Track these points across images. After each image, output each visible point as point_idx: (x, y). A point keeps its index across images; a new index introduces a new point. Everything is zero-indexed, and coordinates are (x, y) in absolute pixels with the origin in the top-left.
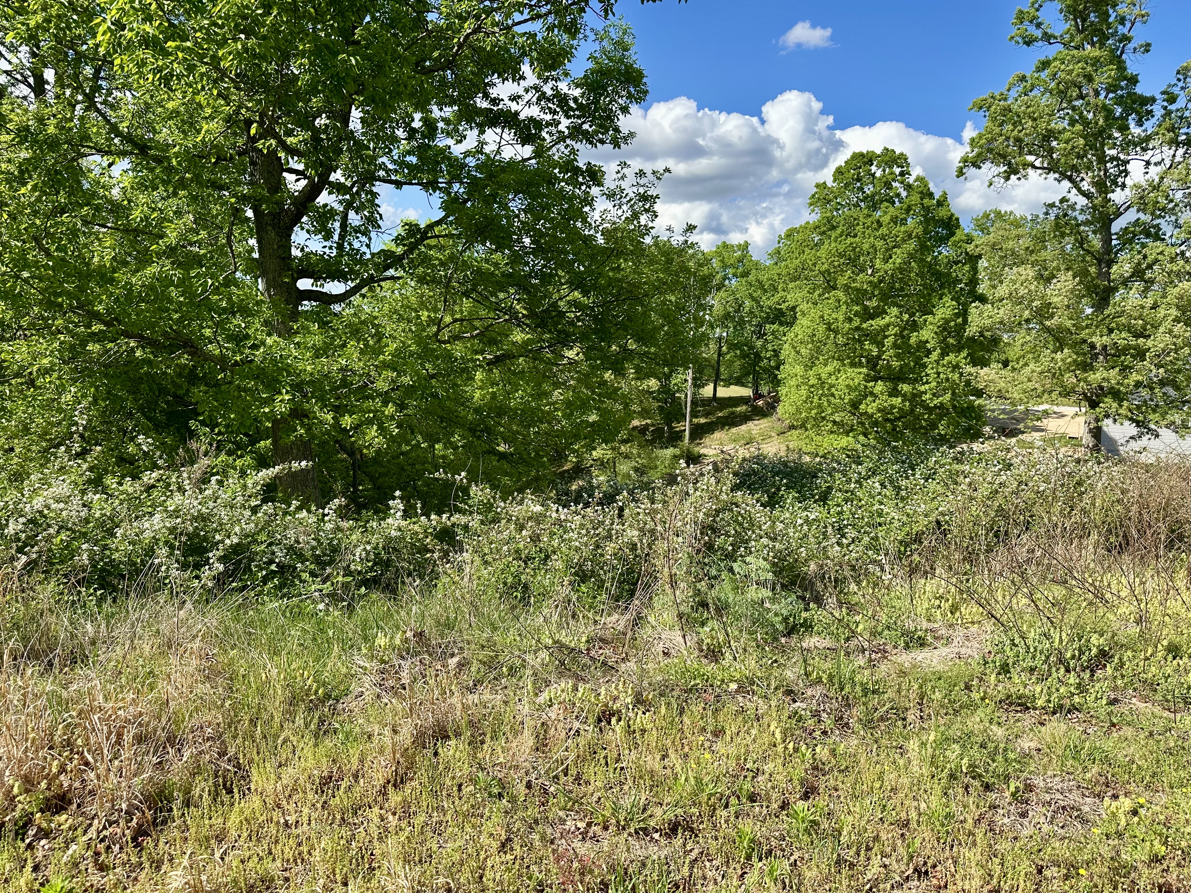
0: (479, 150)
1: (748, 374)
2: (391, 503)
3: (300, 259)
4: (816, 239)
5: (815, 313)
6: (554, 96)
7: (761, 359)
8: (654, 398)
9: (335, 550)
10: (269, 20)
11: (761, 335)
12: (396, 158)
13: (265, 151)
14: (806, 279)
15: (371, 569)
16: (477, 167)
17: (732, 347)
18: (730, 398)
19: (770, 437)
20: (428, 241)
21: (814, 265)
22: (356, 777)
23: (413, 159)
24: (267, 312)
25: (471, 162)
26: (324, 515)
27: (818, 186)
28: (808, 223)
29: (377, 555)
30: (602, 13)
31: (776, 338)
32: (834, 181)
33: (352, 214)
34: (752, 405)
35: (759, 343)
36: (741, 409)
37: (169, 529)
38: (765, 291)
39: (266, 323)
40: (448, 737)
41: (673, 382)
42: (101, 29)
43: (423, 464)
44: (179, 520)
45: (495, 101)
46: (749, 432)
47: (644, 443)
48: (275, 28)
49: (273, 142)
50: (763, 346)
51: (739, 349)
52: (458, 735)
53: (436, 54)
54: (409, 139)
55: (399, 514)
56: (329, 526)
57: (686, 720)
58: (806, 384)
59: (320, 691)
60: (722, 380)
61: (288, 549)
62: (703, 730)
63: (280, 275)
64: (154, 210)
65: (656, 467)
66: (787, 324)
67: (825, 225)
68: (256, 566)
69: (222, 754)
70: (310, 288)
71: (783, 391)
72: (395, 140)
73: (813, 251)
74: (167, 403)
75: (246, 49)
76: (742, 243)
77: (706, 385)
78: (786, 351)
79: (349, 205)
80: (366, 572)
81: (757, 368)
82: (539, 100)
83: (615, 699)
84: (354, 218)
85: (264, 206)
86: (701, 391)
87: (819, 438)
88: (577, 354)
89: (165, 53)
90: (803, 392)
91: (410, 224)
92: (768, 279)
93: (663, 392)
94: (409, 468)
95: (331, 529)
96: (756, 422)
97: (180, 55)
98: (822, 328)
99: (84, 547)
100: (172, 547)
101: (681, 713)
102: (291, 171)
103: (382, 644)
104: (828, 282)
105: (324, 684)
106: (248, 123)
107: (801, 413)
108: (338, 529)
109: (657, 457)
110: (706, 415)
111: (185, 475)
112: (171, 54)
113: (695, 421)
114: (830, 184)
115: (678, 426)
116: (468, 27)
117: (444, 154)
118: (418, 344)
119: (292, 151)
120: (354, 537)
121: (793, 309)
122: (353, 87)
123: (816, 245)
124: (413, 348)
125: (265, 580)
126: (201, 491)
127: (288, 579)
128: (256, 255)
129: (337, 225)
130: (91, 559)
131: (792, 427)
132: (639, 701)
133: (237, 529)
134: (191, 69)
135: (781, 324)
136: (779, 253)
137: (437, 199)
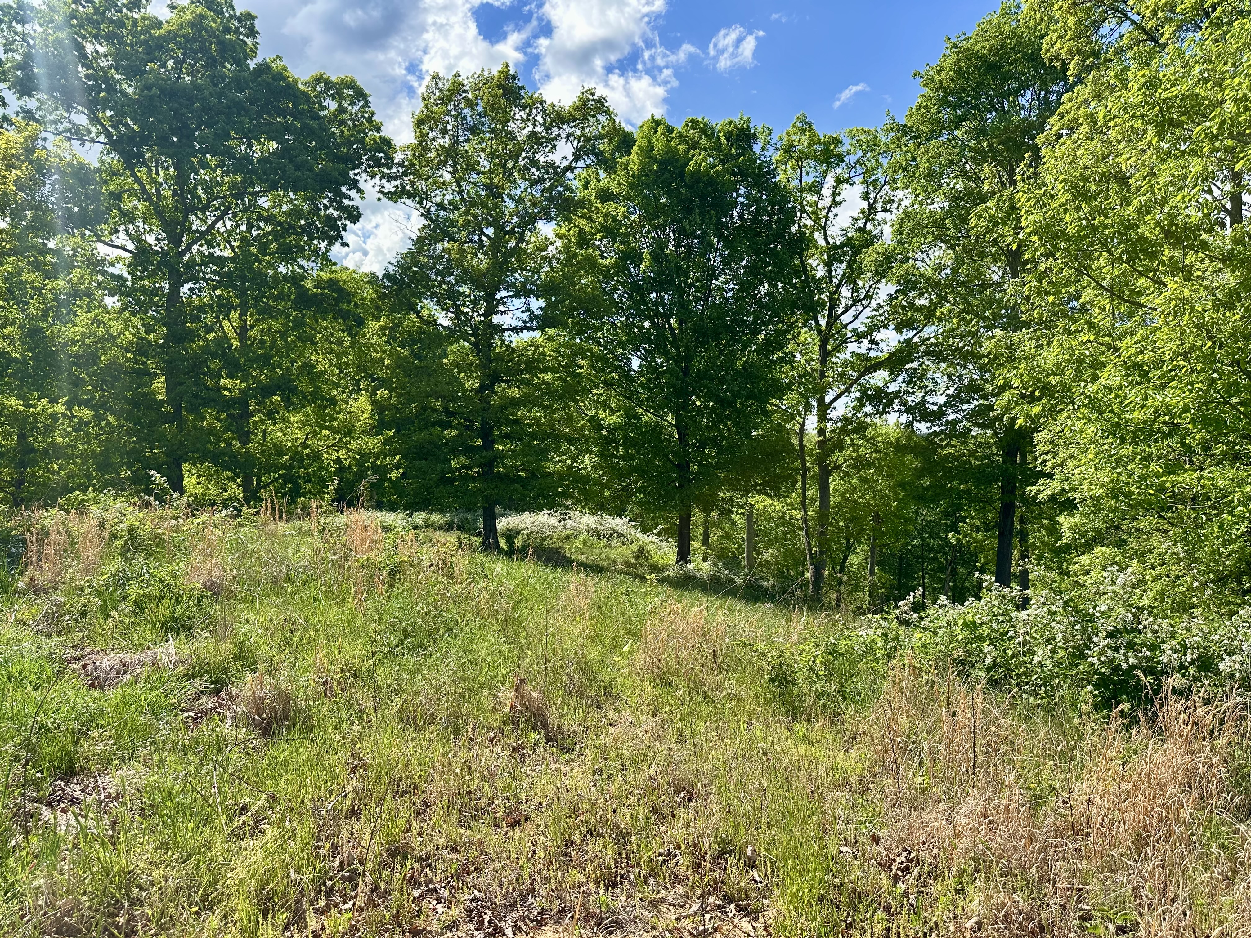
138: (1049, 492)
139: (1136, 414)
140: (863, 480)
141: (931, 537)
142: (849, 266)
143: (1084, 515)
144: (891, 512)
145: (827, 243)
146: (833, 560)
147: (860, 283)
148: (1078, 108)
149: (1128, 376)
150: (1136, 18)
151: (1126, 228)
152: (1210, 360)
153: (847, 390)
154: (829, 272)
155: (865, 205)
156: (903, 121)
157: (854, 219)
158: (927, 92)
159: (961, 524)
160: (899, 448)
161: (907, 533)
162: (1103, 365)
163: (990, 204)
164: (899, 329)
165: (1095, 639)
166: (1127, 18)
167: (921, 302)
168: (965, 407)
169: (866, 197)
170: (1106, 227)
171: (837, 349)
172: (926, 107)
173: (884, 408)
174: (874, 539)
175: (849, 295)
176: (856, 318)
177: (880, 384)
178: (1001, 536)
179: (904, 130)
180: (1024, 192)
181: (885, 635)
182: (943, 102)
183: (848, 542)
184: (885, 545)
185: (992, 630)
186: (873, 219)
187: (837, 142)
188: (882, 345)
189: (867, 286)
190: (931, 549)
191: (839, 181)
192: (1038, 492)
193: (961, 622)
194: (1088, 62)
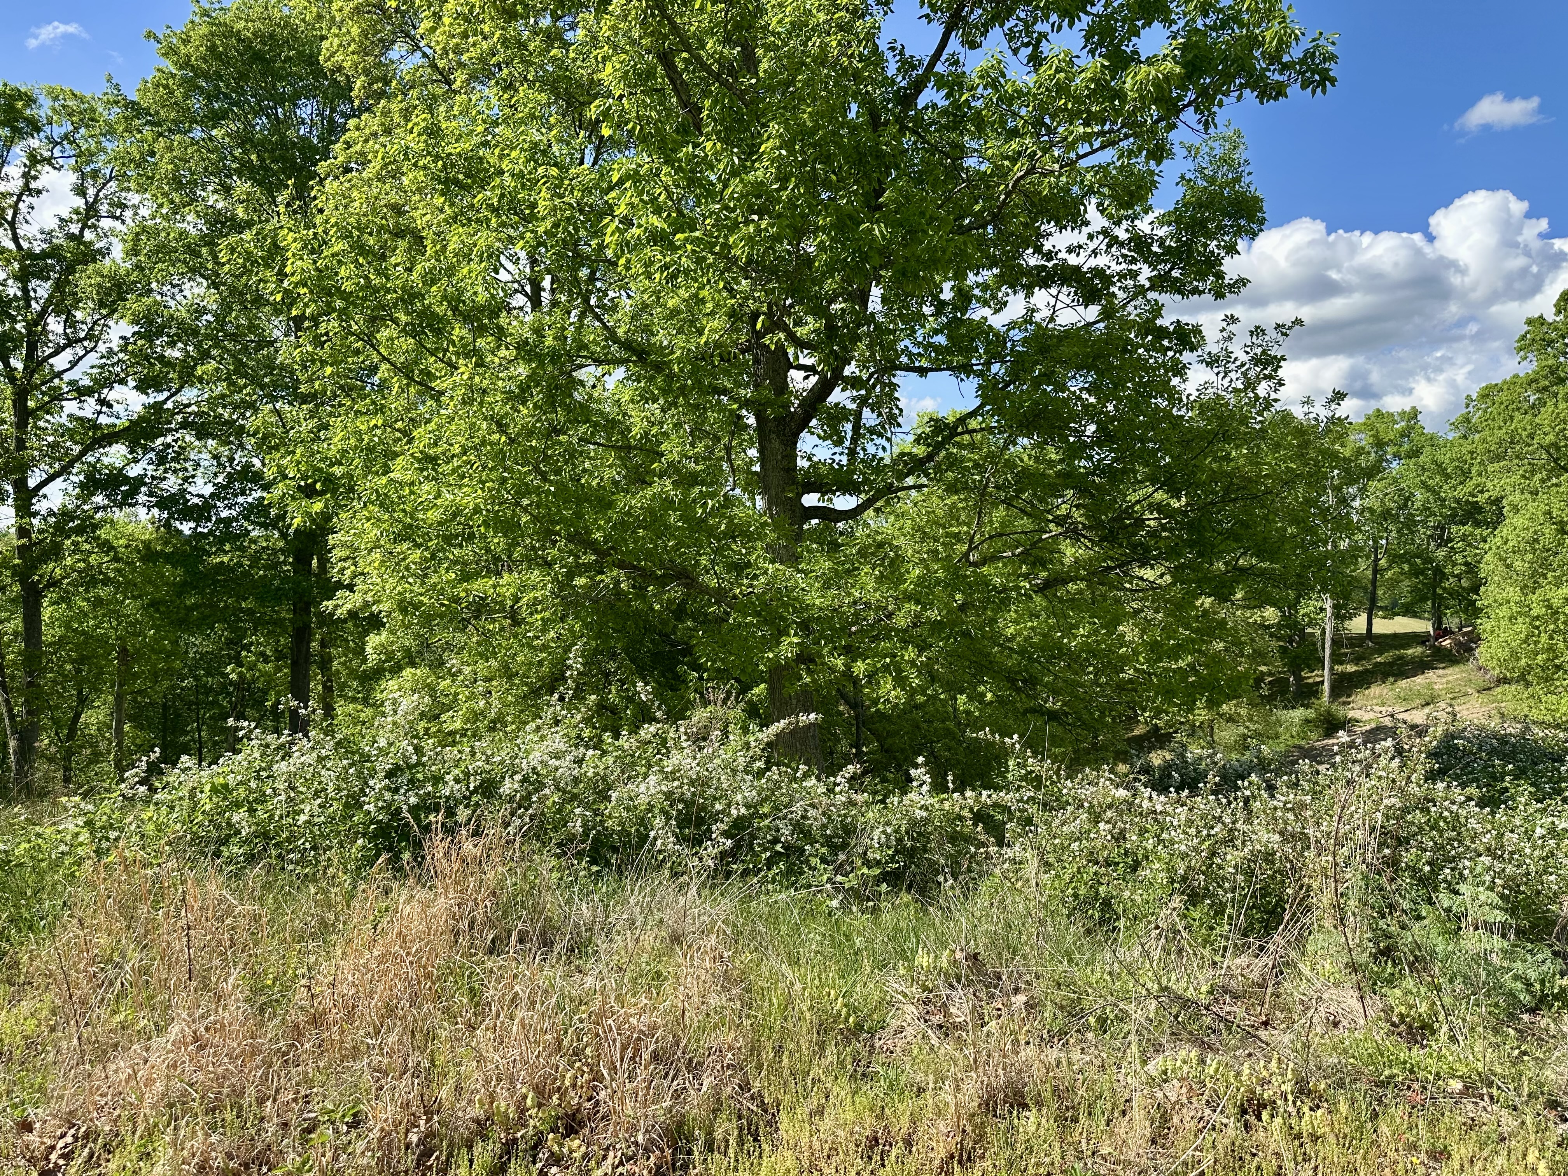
0: (1028, 319)
1: (1424, 599)
2: (913, 772)
3: (807, 472)
4: (1532, 399)
5: (1535, 508)
6: (1130, 240)
7: (1444, 577)
8: (1271, 635)
9: (849, 830)
10: (784, 195)
11: (1443, 542)
12: (920, 339)
13: (773, 347)
14: (1517, 457)
15: (892, 859)
16: (1025, 341)
17: (1395, 559)
18: (1395, 636)
19: (1466, 694)
20: (957, 439)
21: (1531, 436)
22: (908, 1143)
23: (941, 340)
24: (771, 535)
25: (1017, 335)
26: (836, 784)
27: (1529, 322)
28: (1517, 376)
29: (899, 840)
30: (1201, 127)
31: (1470, 545)
32: (1558, 313)
33: (867, 413)
34: (1433, 647)
35: (1441, 553)
36: (1413, 652)
37: (664, 793)
38: (1448, 477)
39: (769, 548)
40: (1027, 1105)
41: (1302, 612)
42: (609, 230)
43: (943, 722)
44: (676, 783)
45: (1049, 256)
46: (1429, 686)
47: (1258, 700)
48: (791, 204)
49: (782, 336)
50: (1448, 557)
51: (1408, 562)
52: (1040, 1104)
53: (977, 208)
54: (937, 314)
55: (925, 788)
56: (841, 799)
57: (1384, 1129)
58: (1526, 614)
59: (851, 1020)
60: (1381, 608)
61: (794, 826)
62: (1413, 1147)
63: (783, 491)
64: (653, 424)
65: (1277, 736)
66: (1487, 525)
67: (1546, 377)
68: (759, 845)
69: (745, 1087)
70: (816, 504)
71: (1485, 625)
72: (921, 318)
73: (1528, 417)
74: (653, 641)
75: (758, 231)
76: (1407, 409)
77: (1355, 615)
78: (1489, 565)
79: (863, 402)
80: (887, 863)
81: (1439, 591)
82: (1109, 246)
83: (1264, 1082)
84: (869, 417)
85: (769, 411)
86: (1347, 624)
87: (1553, 698)
88: (1162, 576)
89: (673, 248)
90: (1522, 626)
91: (937, 420)
92: (1452, 460)
93: (1287, 626)
94: (925, 726)
95: (844, 803)
96: (1441, 672)
97: (689, 247)
98: (1549, 531)
99: (578, 811)
100: (668, 818)
101: (1375, 1116)
102: (800, 367)
103: (925, 964)
104: (1556, 461)
105: (855, 1010)
106: (755, 316)
107: (1519, 659)
108: (851, 803)
109: (1278, 721)
110: (1357, 660)
111: (682, 729)
112: (679, 248)
113: (1339, 668)
114: (1550, 317)
115: (1311, 677)
116: (1019, 169)
117: (982, 329)
118: (946, 569)
119: (801, 344)
120: (870, 815)
121: (1497, 501)
122: (877, 260)
123: (1532, 407)
124: (940, 574)
125: (770, 863)
126: (701, 749)
127: (794, 864)
128: (757, 468)
129: (848, 427)
130: (584, 825)
131: (1502, 681)
132: (1303, 1089)
133: (739, 797)
134: (700, 261)
135: (1477, 524)
136: (1468, 420)
137: (972, 384)
138: (349, 606)
139: (429, 513)
140: (98, 602)
141: (208, 674)
142: (59, 286)
143: (392, 632)
144: (146, 645)
145: (19, 247)
146: (56, 722)
147: (79, 315)
148: (366, 141)
149: (422, 470)
150: (428, 51)
151: (410, 295)
152: (500, 456)
153: (65, 471)
154: (25, 291)
155: (80, 203)
156: (135, 97)
157: (61, 220)
158: (169, 66)
159: (244, 653)
160: (148, 554)
161: (170, 672)
162: (396, 455)
163: (247, 236)
164: (142, 388)
165: (371, 783)
166: (419, 48)
167: (175, 353)
168: (241, 499)
169: (81, 191)
170: (388, 291)
171: (45, 408)
172: (166, 87)
173: (124, 498)
174: (121, 685)
175: (60, 329)
176: (74, 364)
177: (119, 464)
178: (295, 665)
179: (135, 109)
180: (290, 230)
181: (89, 824)
182: (190, 86)
183: (80, 692)
184: (140, 692)
185: (251, 791)
186: (94, 227)
187: (30, 100)
188: (116, 407)
189: (89, 320)
190: (209, 690)
191: (34, 159)
192: (336, 607)
193: (207, 788)
194: (375, 86)
